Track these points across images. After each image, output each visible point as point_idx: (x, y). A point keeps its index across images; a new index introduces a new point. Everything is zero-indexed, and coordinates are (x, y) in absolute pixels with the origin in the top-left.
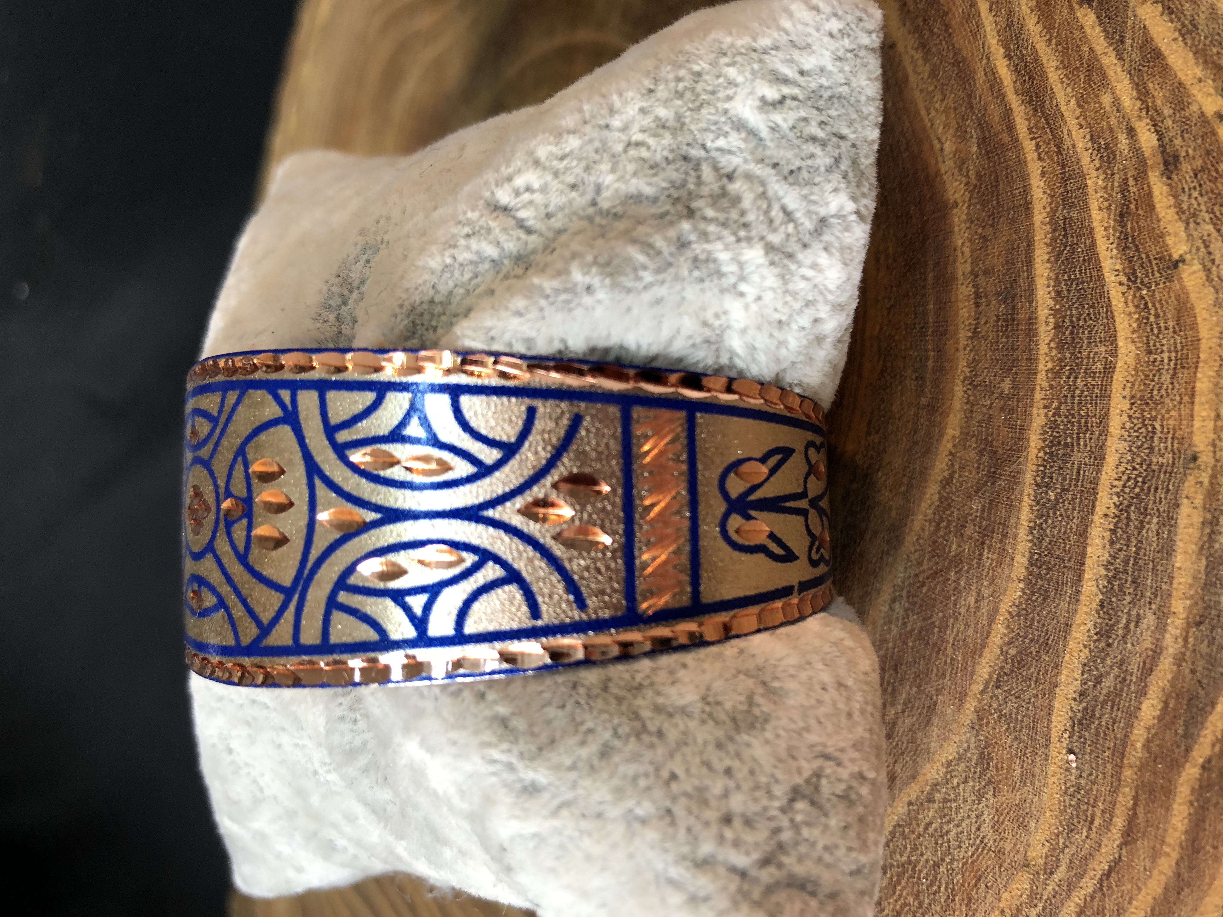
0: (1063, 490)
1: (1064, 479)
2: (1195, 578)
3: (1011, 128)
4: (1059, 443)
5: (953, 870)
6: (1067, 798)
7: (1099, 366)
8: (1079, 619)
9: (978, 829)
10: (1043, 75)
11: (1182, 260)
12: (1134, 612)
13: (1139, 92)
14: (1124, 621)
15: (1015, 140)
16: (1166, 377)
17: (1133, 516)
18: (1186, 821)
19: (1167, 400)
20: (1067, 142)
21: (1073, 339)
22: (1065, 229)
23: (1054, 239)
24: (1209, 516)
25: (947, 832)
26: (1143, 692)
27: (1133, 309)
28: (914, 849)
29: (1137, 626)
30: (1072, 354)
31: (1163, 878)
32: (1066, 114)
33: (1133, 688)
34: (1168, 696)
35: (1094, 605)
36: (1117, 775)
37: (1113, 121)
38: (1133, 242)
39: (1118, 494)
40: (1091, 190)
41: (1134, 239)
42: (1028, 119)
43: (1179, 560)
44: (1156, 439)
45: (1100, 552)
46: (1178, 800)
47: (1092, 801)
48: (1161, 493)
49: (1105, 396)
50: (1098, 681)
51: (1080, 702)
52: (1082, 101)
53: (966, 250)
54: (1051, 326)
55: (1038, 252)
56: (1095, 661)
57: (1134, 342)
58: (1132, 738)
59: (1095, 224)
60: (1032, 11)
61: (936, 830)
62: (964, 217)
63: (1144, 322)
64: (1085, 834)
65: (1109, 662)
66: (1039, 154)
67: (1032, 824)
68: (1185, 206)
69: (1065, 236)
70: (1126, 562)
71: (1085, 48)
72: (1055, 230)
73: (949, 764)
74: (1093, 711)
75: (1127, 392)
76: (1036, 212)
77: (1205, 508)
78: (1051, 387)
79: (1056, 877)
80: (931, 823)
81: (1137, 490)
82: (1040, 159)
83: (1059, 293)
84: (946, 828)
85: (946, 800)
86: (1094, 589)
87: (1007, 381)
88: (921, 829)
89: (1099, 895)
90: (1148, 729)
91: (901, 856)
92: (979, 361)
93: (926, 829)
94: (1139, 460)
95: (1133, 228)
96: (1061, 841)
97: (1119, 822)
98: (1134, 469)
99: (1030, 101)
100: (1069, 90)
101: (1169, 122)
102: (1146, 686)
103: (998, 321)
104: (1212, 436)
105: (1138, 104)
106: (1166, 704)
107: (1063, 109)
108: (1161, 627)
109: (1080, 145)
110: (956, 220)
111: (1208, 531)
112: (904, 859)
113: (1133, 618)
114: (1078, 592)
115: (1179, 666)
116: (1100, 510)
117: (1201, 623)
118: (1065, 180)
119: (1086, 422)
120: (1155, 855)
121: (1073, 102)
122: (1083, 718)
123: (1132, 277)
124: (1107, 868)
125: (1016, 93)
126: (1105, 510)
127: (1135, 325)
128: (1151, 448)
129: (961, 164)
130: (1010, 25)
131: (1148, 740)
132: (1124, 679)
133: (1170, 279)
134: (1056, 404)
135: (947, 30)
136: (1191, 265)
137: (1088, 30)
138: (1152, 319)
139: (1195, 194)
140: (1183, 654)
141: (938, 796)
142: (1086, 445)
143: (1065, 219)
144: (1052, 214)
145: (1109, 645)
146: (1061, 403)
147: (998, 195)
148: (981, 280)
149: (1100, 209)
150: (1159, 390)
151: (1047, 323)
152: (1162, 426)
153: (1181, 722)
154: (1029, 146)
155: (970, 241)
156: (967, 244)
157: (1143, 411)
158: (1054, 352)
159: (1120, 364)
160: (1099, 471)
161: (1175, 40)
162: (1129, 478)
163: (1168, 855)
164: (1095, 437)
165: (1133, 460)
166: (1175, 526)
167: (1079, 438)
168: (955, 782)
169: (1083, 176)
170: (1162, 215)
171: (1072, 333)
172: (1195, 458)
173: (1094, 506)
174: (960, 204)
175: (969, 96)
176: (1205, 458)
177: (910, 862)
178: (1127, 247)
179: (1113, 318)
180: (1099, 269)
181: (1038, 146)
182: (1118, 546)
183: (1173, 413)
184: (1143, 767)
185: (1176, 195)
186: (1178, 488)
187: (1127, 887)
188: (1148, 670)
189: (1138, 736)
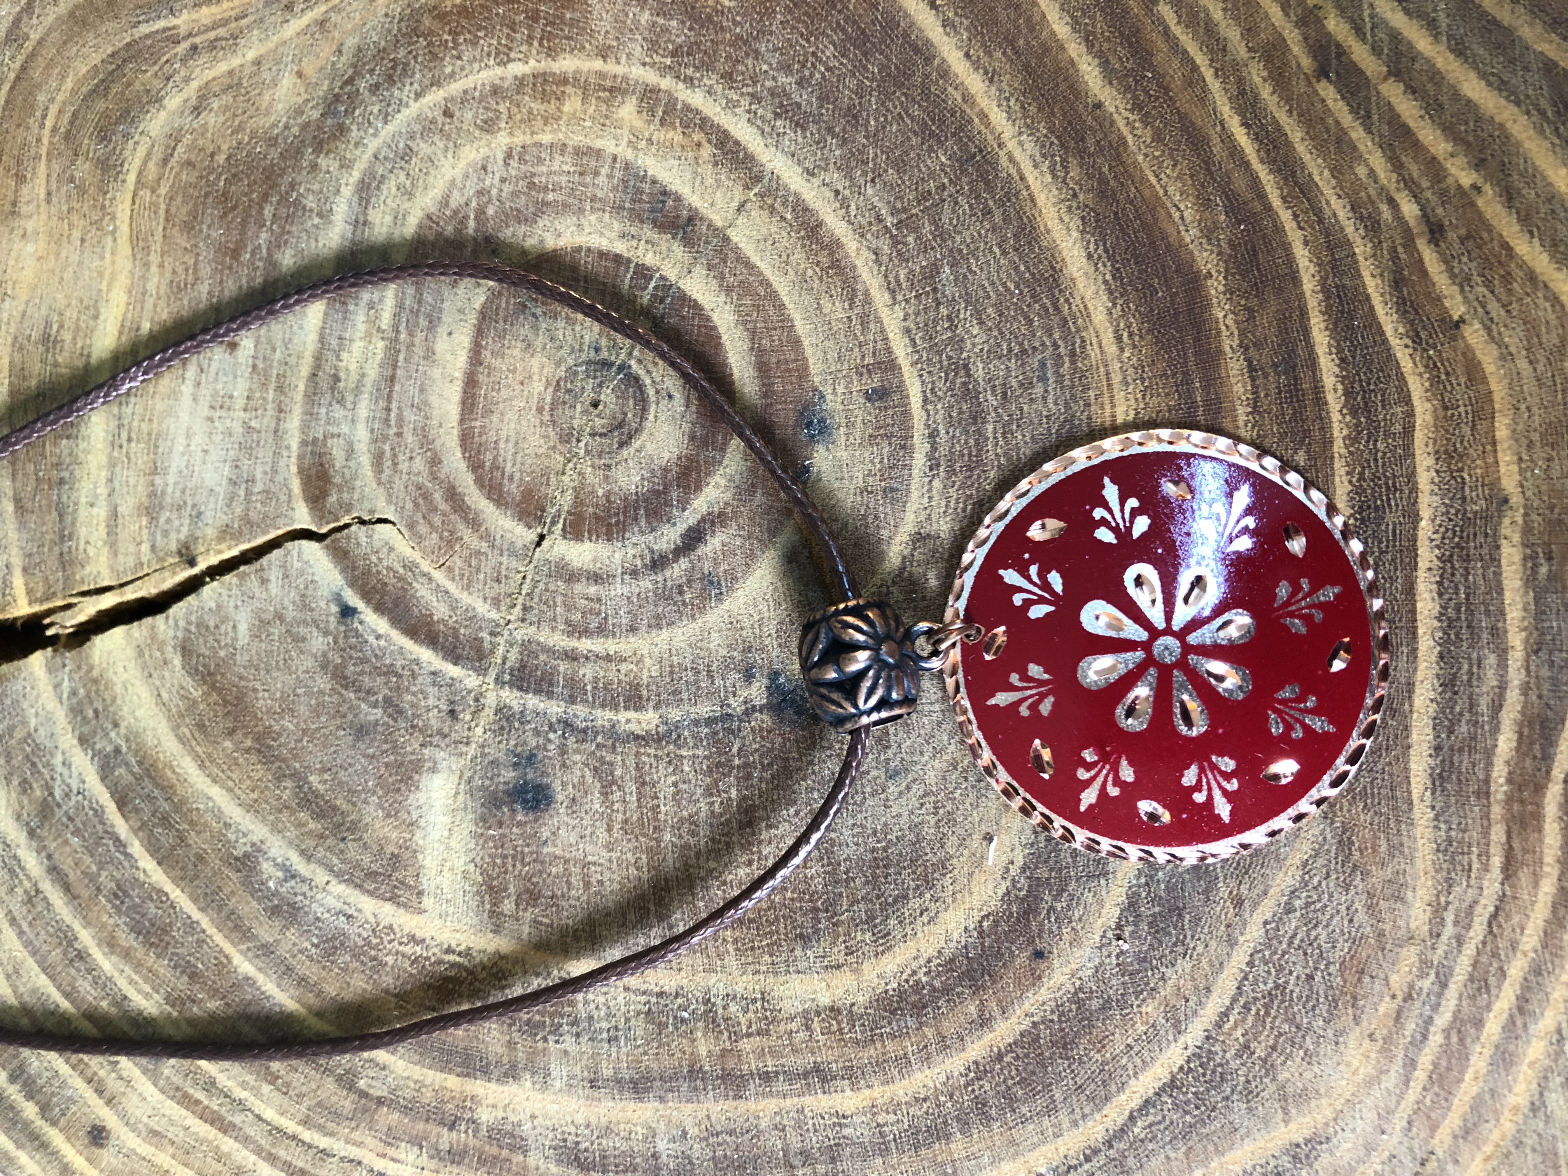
0: (1381, 552)
1: (1381, 542)
2: (1525, 609)
3: (1262, 196)
4: (1369, 507)
5: (1330, 974)
6: (1440, 855)
7: (1398, 428)
8: (1420, 676)
9: (1351, 921)
10: (1289, 144)
11: (1462, 320)
12: (1475, 655)
13: (1393, 165)
14: (1466, 666)
15: (1269, 208)
16: (1466, 430)
17: (1457, 565)
18: (1559, 837)
19: (1471, 451)
20: (1327, 212)
21: (1366, 404)
22: (1339, 296)
23: (1329, 307)
24: (1528, 551)
25: (1316, 938)
26: (1496, 730)
27: (1422, 370)
28: (1280, 970)
29: (1479, 667)
30: (1368, 418)
31: (1549, 899)
32: (1320, 184)
33: (1487, 728)
34: (1521, 725)
35: (1434, 658)
36: (1486, 816)
37: (1372, 191)
38: (1412, 306)
39: (1438, 547)
40: (1361, 259)
41: (1412, 302)
42: (1281, 189)
43: (1508, 596)
44: (1467, 489)
45: (1430, 605)
46: (1548, 820)
47: (1466, 849)
48: (1480, 539)
49: (1409, 453)
50: (1451, 732)
51: (1437, 755)
52: (1336, 172)
53: (1229, 322)
54: (1340, 392)
55: (1313, 321)
56: (1444, 713)
57: (1429, 400)
58: (1494, 775)
59: (1370, 291)
60: (1265, 80)
61: (1302, 941)
62: (1221, 288)
63: (1435, 381)
64: (1464, 885)
65: (1458, 709)
66: (1298, 223)
67: (1410, 894)
68: (1456, 271)
69: (1341, 303)
70: (1458, 610)
71: (1330, 121)
72: (1327, 298)
73: (1305, 864)
74: (1452, 762)
75: (1430, 449)
76: (1305, 281)
77: (1523, 544)
78: (1350, 452)
79: (1444, 938)
80: (1294, 936)
81: (1456, 540)
82: (1301, 228)
83: (1342, 360)
84: (1314, 933)
85: (1307, 905)
86: (1432, 643)
87: (1301, 453)
88: (1284, 946)
89: (1489, 938)
90: (1508, 763)
91: (1265, 984)
92: (1265, 436)
93: (1290, 944)
94: (1453, 511)
95: (1409, 293)
96: (1443, 900)
97: (1497, 861)
98: (1450, 520)
99: (1279, 171)
100: (1320, 161)
101: (1428, 194)
102: (1498, 722)
103: (1280, 393)
104: (1518, 478)
105: (1395, 175)
106: (1520, 734)
107: (1317, 178)
108: (1503, 664)
109: (1342, 214)
110: (1213, 292)
111: (1530, 565)
112: (1271, 985)
113: (1475, 662)
114: (1416, 649)
115: (1525, 694)
116: (1423, 564)
117: (1539, 650)
118: (1330, 248)
119: (1394, 483)
120: (1536, 878)
121: (1326, 172)
122: (1443, 770)
123: (1416, 339)
124: (1492, 909)
125: (1262, 162)
126: (1428, 565)
127: (1427, 384)
128: (1464, 499)
129: (1209, 232)
130: (1242, 93)
131: (1510, 773)
132: (1477, 722)
133: (1454, 338)
134: (1358, 469)
135: (1166, 94)
136: (1471, 325)
137: (1330, 103)
138: (1443, 377)
139: (1465, 259)
140: (1528, 683)
141: (1297, 903)
142: (1397, 505)
143: (1337, 286)
144: (1323, 282)
145: (1456, 693)
146: (1363, 468)
147: (1258, 265)
148: (1252, 352)
149: (1373, 276)
150: (1462, 442)
151: (1335, 390)
152: (1470, 475)
153: (1537, 747)
154: (1285, 216)
155: (1233, 313)
156: (1231, 316)
157: (1449, 464)
158: (1348, 418)
159: (1419, 422)
160: (1415, 528)
161: (1422, 117)
162: (1447, 530)
163: (1549, 874)
164: (1405, 496)
165: (1448, 513)
166: (1499, 566)
167: (1389, 499)
168: (1316, 880)
169: (1349, 244)
170: (1436, 279)
171: (1363, 398)
172: (1506, 501)
173: (1416, 563)
174: (1215, 275)
175: (1207, 163)
176: (1516, 499)
177: (1277, 987)
178: (1406, 312)
179: (1404, 379)
180: (1382, 333)
181: (1295, 216)
182: (1446, 596)
183: (1478, 462)
184: (1509, 800)
185: (1446, 261)
186: (1495, 531)
187: (1516, 919)
188: (1497, 707)
189: (1500, 772)
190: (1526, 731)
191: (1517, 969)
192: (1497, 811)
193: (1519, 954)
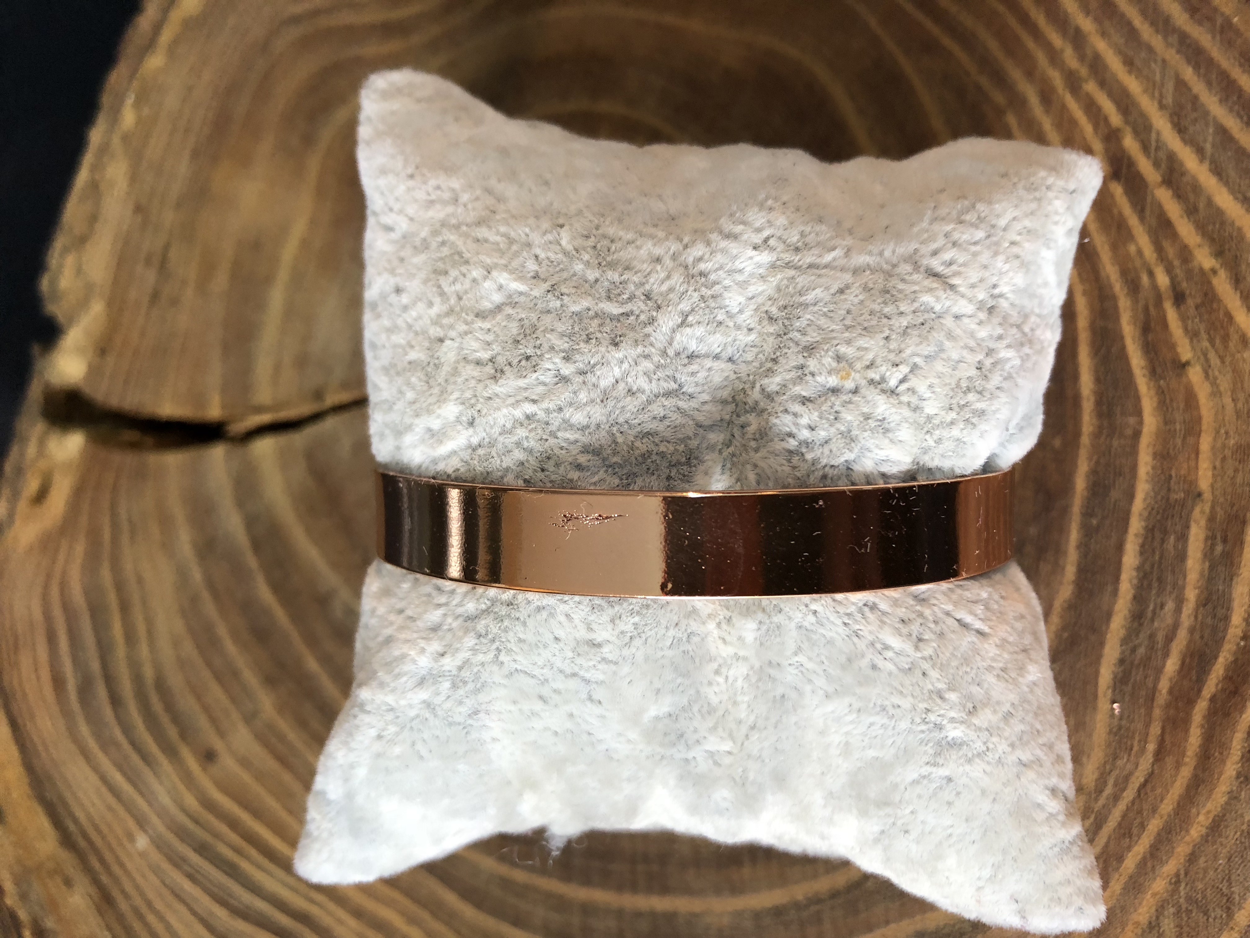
0: (1104, 518)
1: (1105, 510)
2: (1201, 575)
4: (1100, 485)
6: (1112, 736)
7: (1129, 432)
8: (1117, 608)
11: (1187, 363)
12: (1159, 600)
13: (1156, 246)
14: (1152, 606)
16: (1179, 441)
17: (1156, 535)
18: (1199, 739)
19: (1179, 457)
21: (1110, 412)
22: (1103, 334)
23: (1094, 341)
24: (1210, 534)
26: (1166, 655)
27: (1154, 394)
29: (1161, 609)
30: (1109, 422)
31: (1185, 781)
33: (1159, 652)
34: (1185, 655)
35: (1129, 598)
36: (1149, 714)
37: (1138, 264)
38: (1153, 348)
39: (1145, 520)
40: (1122, 310)
41: (1153, 345)
43: (1190, 562)
44: (1172, 483)
45: (1133, 560)
46: (1193, 725)
47: (1130, 734)
48: (1176, 519)
49: (1134, 451)
50: (1134, 650)
51: (1121, 666)
52: (1114, 247)
54: (1093, 402)
56: (1130, 637)
57: (1155, 416)
58: (1160, 686)
59: (1125, 333)
63: (1162, 403)
64: (1125, 760)
65: (1141, 636)
68: (1189, 328)
70: (1152, 566)
72: (1094, 335)
74: (1130, 672)
75: (1150, 450)
76: (1080, 319)
77: (1207, 528)
78: (1092, 444)
79: (1105, 794)
81: (1159, 517)
83: (1097, 380)
86: (1130, 587)
87: (1058, 439)
89: (1137, 800)
90: (1171, 679)
94: (1159, 497)
95: (1152, 338)
96: (1108, 767)
97: (1151, 747)
98: (1157, 503)
101: (1178, 271)
102: (1168, 650)
104: (1211, 480)
105: (1156, 255)
106: (1183, 661)
107: (1099, 250)
108: (1178, 610)
109: (1113, 276)
111: (1210, 543)
113: (1159, 604)
114: (1117, 589)
115: (1192, 634)
116: (1132, 530)
117: (1206, 604)
118: (1101, 299)
119: (1121, 470)
120: (1178, 765)
121: (1106, 246)
122: (1123, 677)
123: (1153, 372)
124: (1142, 780)
126: (1136, 531)
127: (1155, 404)
128: (1169, 490)
131: (1171, 687)
132: (1153, 647)
133: (1180, 376)
134: (1096, 457)
136: (1195, 367)
138: (1168, 401)
139: (1197, 320)
140: (1195, 626)
142: (1121, 486)
143: (1102, 327)
144: (1092, 324)
145: (1141, 624)
146: (1100, 457)
149: (1128, 322)
150: (1174, 449)
151: (1089, 400)
152: (1177, 473)
153: (1194, 673)
157: (1162, 463)
158: (1095, 420)
159: (1145, 430)
160: (1131, 504)
161: (1182, 216)
162: (1153, 509)
163: (1187, 764)
164: (1126, 481)
165: (1156, 497)
166: (1187, 540)
167: (1114, 482)
169: (1115, 297)
170: (1174, 332)
172: (1199, 495)
173: (1127, 529)
176: (1207, 496)
178: (1148, 351)
179: (1139, 397)
180: (1129, 363)
182: (1145, 556)
183: (1184, 465)
184: (1168, 706)
185: (1184, 319)
186: (1188, 515)
187: (1159, 791)
188: (1170, 638)
189: (1164, 685)
190: (1188, 660)
191: (1154, 825)
192: (1157, 712)
193: (1156, 816)
